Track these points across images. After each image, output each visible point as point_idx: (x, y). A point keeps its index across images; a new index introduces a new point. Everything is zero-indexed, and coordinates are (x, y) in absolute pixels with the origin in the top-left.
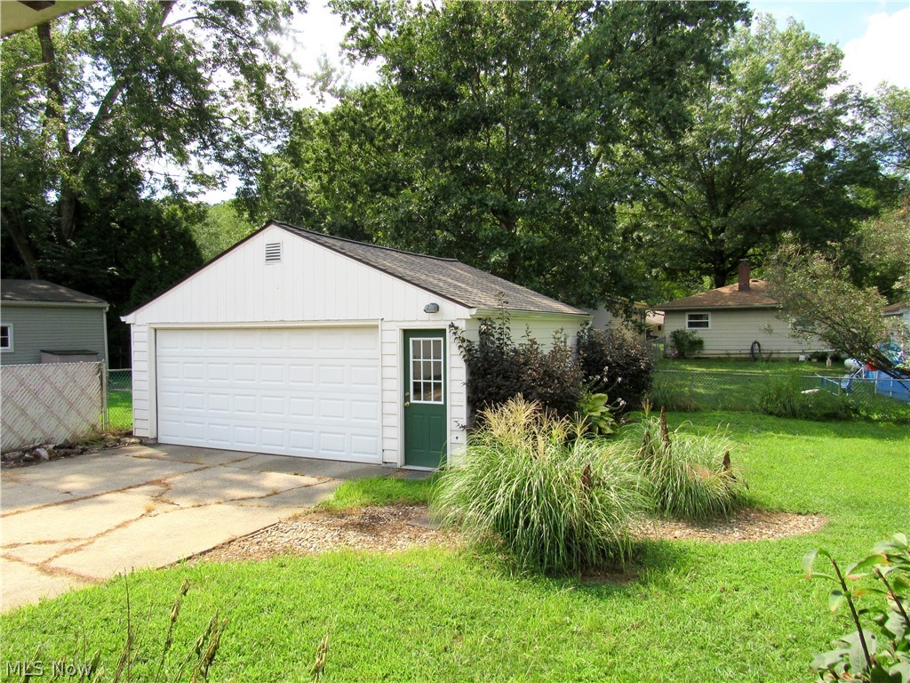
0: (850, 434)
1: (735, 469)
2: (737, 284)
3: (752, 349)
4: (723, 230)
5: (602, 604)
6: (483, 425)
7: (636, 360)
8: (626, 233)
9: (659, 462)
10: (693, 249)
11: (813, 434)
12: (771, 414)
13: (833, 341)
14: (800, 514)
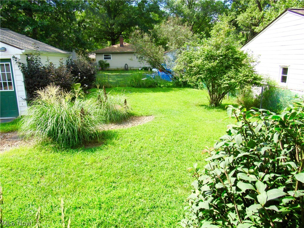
0: (156, 91)
1: (128, 104)
2: (119, 44)
3: (125, 66)
4: (113, 25)
5: (94, 154)
6: (37, 96)
7: (90, 70)
8: (80, 23)
9: (104, 105)
10: (104, 31)
11: (146, 92)
12: (134, 87)
13: (151, 63)
14: (147, 116)
